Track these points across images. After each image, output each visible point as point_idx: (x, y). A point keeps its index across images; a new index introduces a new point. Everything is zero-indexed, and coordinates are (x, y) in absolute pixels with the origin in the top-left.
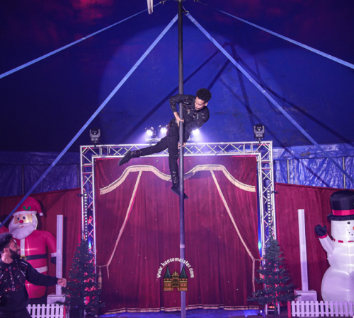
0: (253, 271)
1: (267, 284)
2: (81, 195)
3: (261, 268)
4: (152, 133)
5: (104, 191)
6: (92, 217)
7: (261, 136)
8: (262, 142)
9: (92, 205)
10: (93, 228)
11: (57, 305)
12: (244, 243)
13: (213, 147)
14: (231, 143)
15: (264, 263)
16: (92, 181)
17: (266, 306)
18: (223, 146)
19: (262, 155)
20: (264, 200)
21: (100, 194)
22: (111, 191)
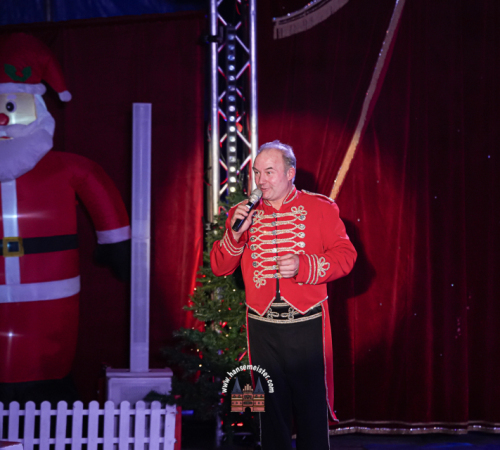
2: (214, 39)
9: (248, 70)
10: (248, 150)
11: (156, 404)
21: (275, 37)
22: (310, 26)
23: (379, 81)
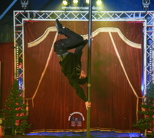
0: (137, 106)
1: (147, 115)
2: (15, 48)
3: (143, 104)
4: (67, 3)
5: (31, 45)
6: (22, 63)
7: (148, 7)
8: (148, 12)
9: (22, 54)
10: (22, 71)
12: (131, 85)
13: (111, 15)
14: (125, 12)
15: (145, 100)
16: (22, 37)
17: (146, 130)
18: (119, 14)
19: (147, 22)
20: (147, 55)
21: (28, 47)
22: (36, 45)
23: (51, 56)
